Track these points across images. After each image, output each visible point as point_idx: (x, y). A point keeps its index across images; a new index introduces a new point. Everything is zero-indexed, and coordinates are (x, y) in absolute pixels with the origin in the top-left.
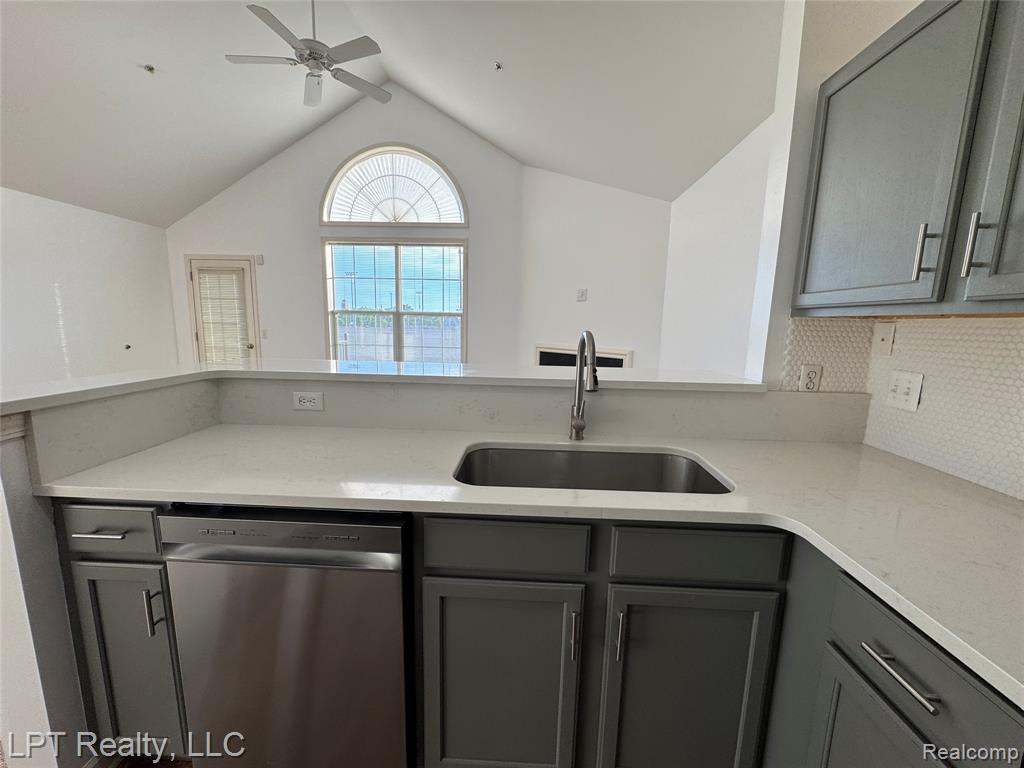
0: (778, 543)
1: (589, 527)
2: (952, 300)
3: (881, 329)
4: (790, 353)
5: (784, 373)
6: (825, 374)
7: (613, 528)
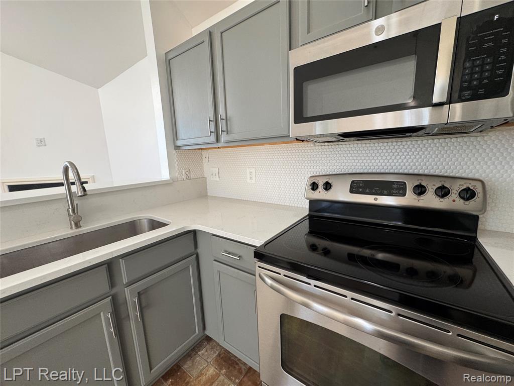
0: (191, 235)
1: (106, 265)
2: (220, 142)
3: (204, 153)
4: (177, 165)
5: (177, 174)
6: (191, 172)
7: (121, 260)
